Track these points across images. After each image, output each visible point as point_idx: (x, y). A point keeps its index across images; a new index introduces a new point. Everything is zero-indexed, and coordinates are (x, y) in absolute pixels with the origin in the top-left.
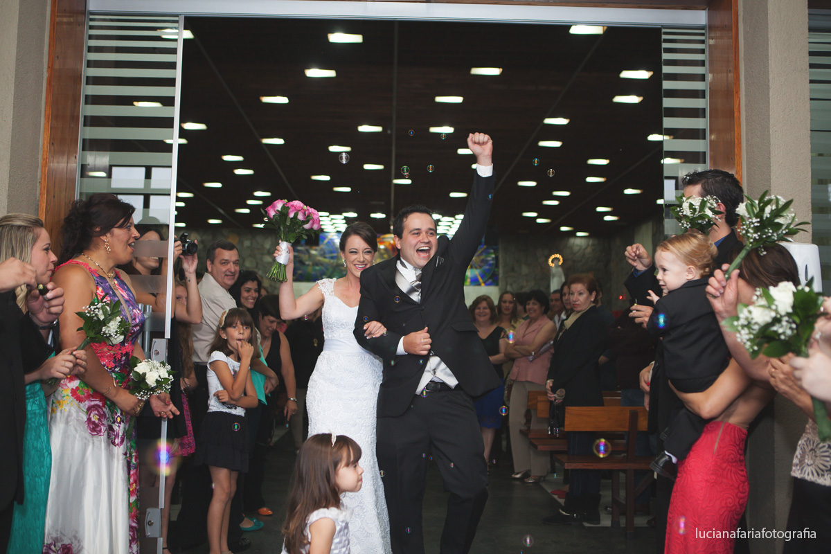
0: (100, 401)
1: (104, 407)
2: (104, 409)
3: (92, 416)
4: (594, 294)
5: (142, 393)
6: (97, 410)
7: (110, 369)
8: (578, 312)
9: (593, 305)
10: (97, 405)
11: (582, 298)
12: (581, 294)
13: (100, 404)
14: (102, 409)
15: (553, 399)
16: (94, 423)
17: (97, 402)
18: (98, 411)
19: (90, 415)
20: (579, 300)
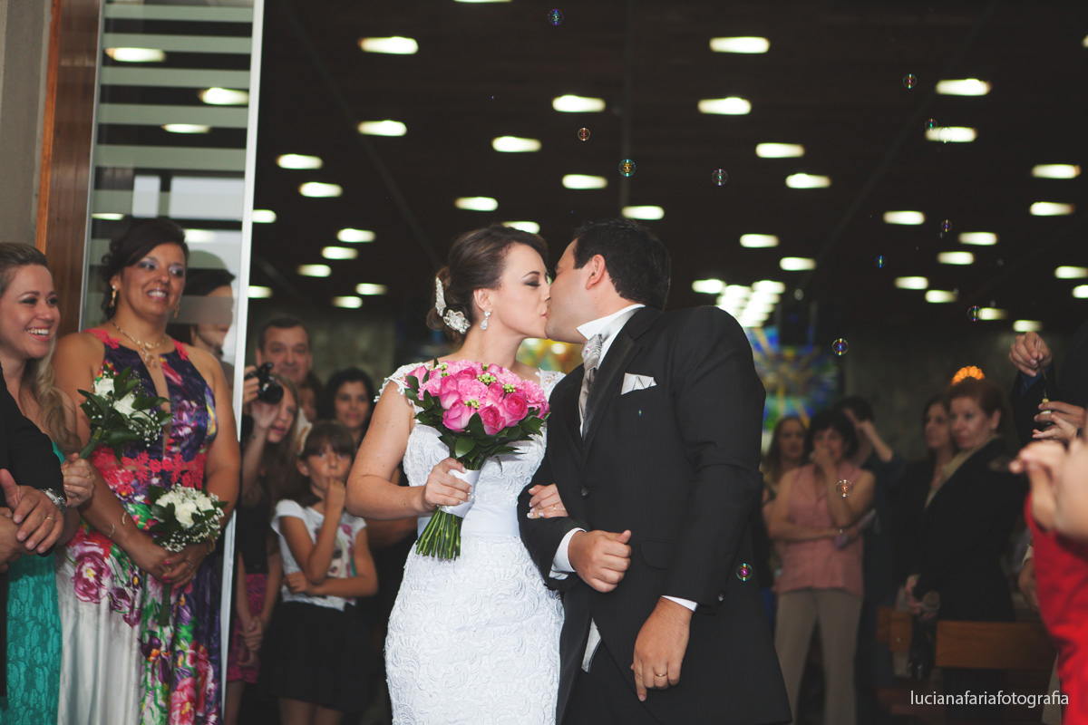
0: (100, 547)
1: (108, 557)
2: (107, 561)
3: (84, 569)
4: (997, 416)
5: (173, 540)
6: (93, 560)
7: (124, 497)
8: (967, 450)
9: (995, 436)
10: (95, 554)
11: (972, 425)
12: (968, 416)
13: (101, 551)
14: (103, 560)
15: (918, 611)
16: (86, 581)
17: (96, 549)
18: (96, 563)
19: (80, 568)
20: (964, 429)
